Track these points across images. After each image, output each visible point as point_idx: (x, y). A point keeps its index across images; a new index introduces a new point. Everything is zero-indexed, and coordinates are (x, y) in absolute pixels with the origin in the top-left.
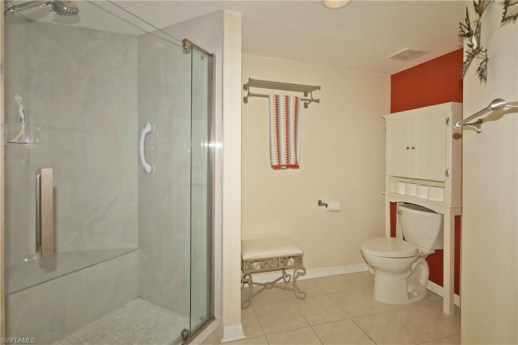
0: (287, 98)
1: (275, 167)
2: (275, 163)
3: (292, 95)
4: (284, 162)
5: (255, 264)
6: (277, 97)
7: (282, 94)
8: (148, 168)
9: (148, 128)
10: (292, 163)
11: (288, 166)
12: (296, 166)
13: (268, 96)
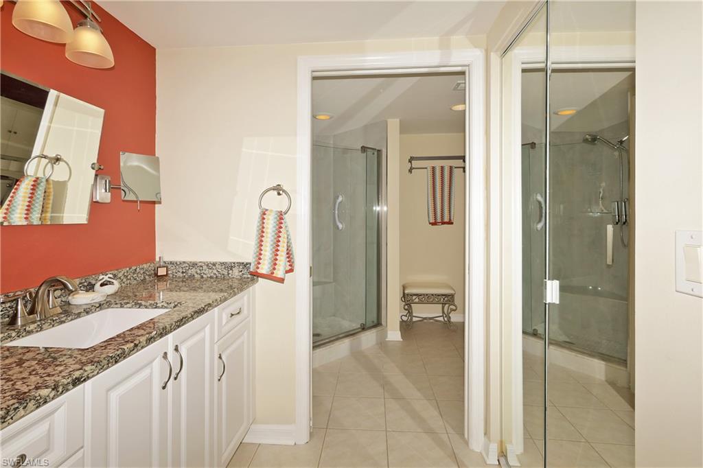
0: (442, 168)
1: (433, 224)
2: (432, 220)
3: (447, 163)
4: (439, 220)
5: (414, 297)
6: (434, 168)
7: (438, 164)
8: (340, 226)
9: (340, 199)
10: (446, 220)
11: (443, 223)
12: (450, 223)
13: (426, 168)
